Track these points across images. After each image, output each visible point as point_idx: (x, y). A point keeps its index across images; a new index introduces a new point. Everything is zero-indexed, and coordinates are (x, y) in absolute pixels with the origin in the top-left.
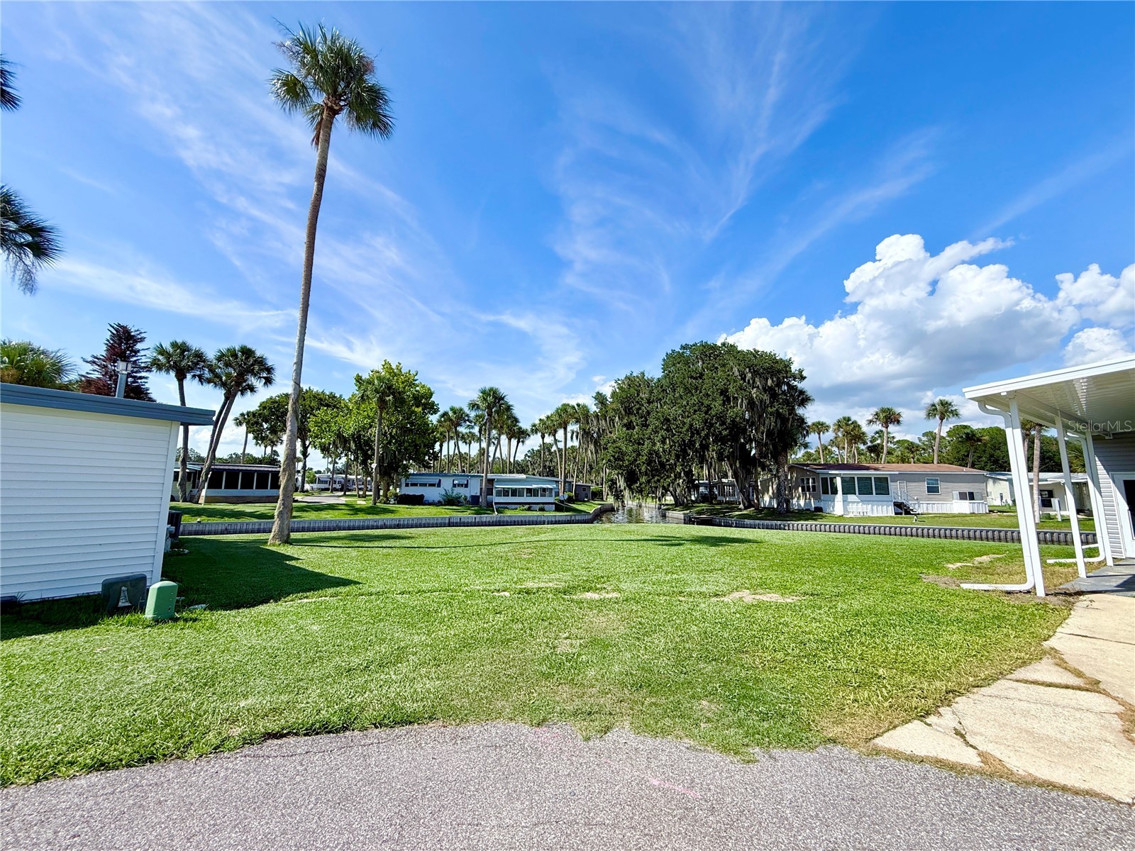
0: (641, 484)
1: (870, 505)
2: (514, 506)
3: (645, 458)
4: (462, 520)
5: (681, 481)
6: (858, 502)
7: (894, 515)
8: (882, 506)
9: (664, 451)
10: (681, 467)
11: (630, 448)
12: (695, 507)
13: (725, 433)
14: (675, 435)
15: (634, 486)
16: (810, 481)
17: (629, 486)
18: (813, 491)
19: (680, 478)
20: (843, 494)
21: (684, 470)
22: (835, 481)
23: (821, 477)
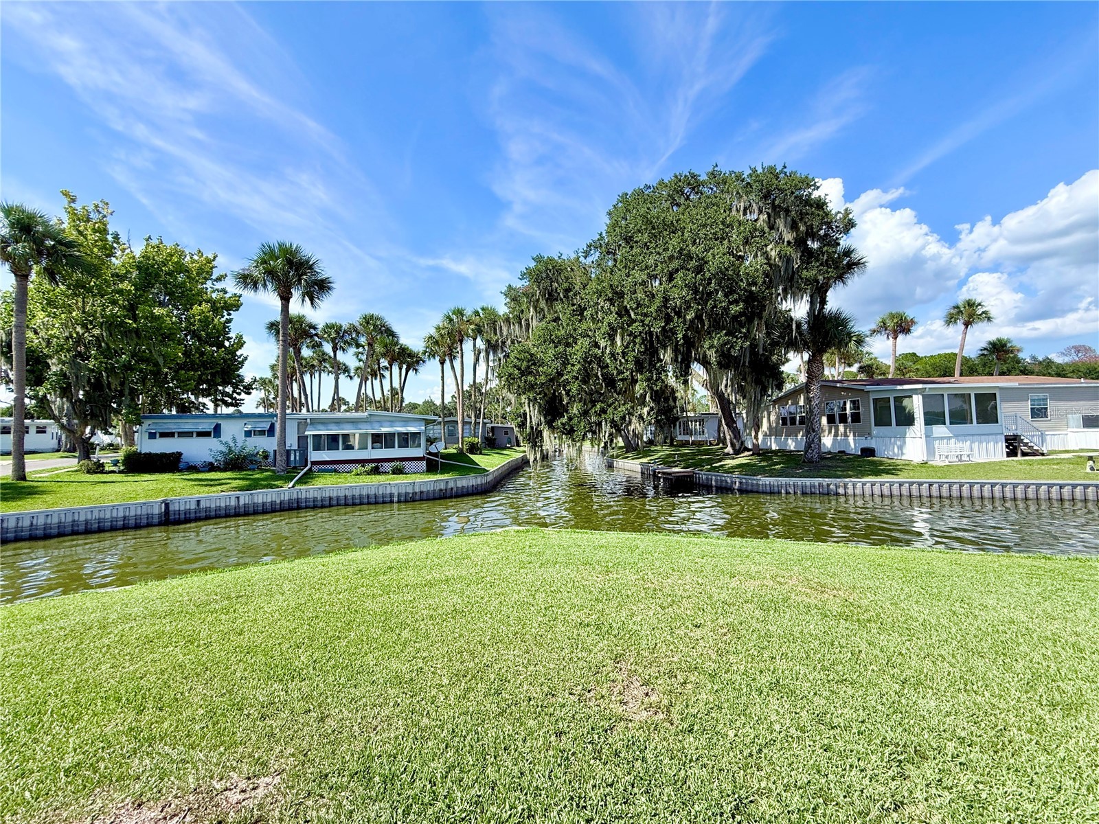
0: (570, 419)
1: (968, 443)
2: (348, 467)
3: (577, 367)
4: (203, 505)
5: (646, 410)
6: (949, 438)
7: (1005, 458)
8: (988, 442)
9: (612, 355)
10: (645, 384)
11: (551, 352)
12: (653, 451)
13: (735, 309)
14: (634, 321)
15: (559, 422)
16: (848, 406)
17: (550, 424)
18: (853, 421)
19: (643, 404)
20: (926, 424)
21: (651, 389)
22: (906, 402)
23: (872, 397)
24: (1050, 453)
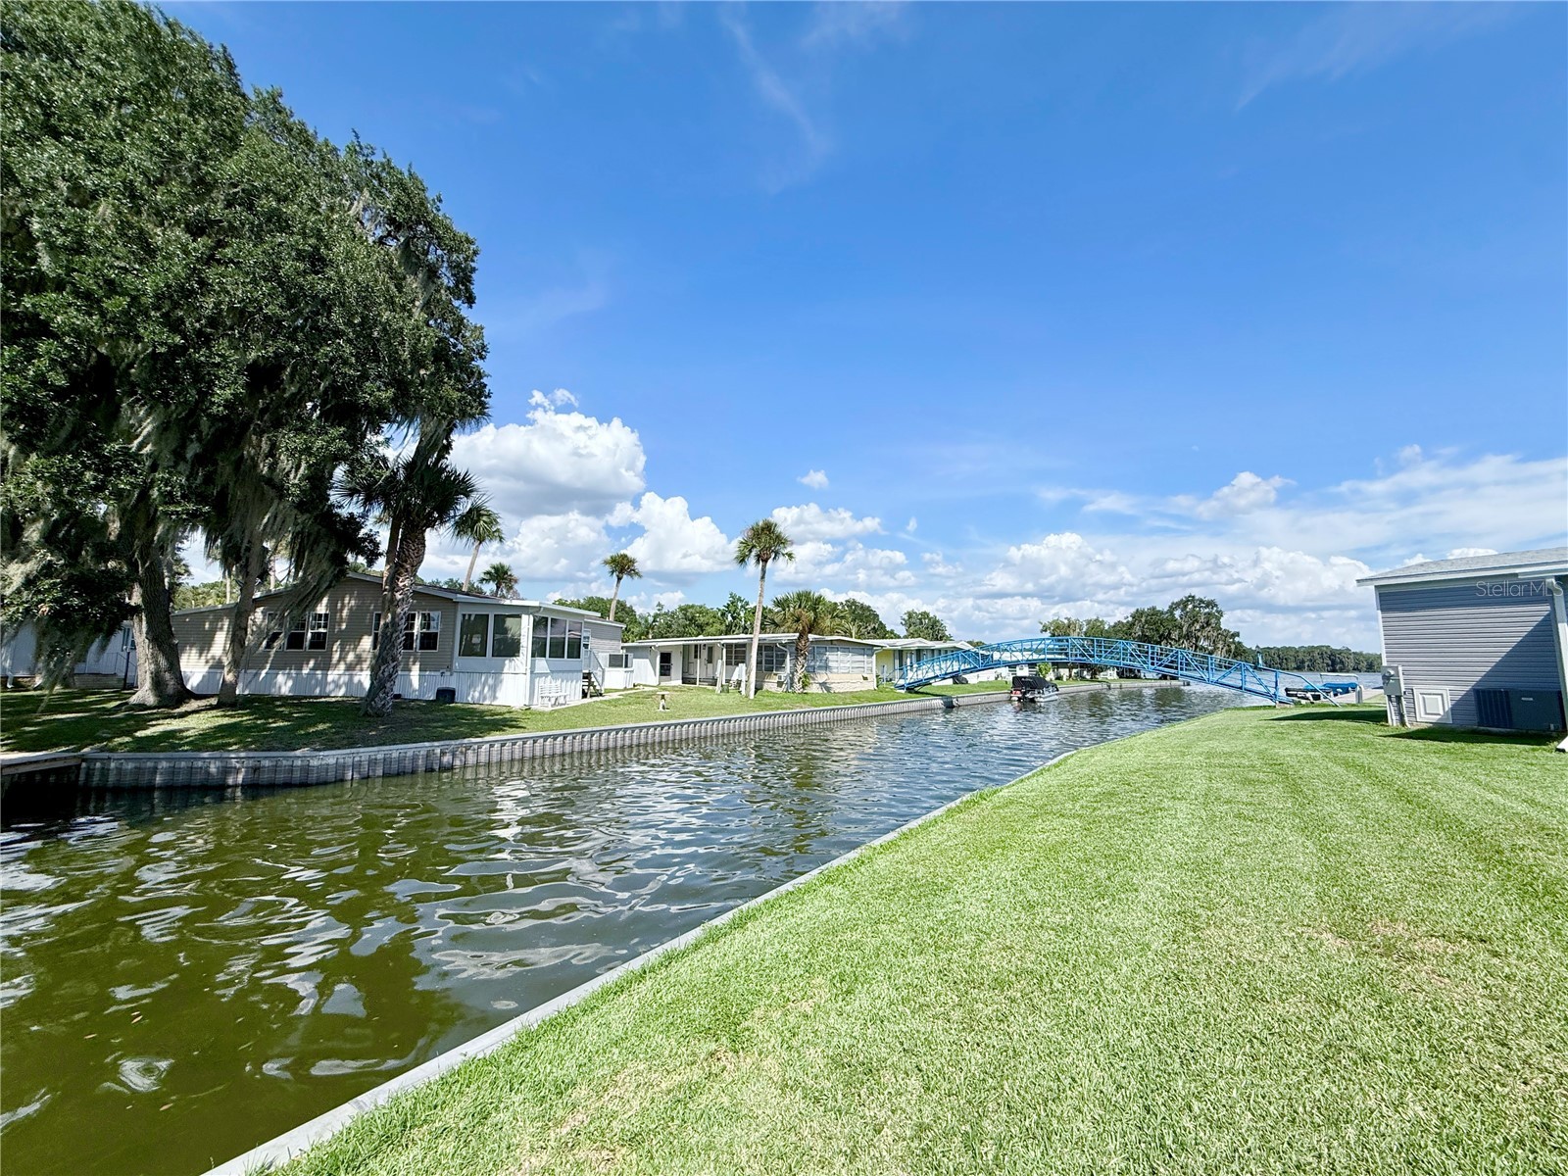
1: (560, 681)
6: (547, 674)
8: (572, 681)
16: (418, 622)
20: (531, 656)
22: (509, 622)
23: (461, 611)
24: (609, 691)
